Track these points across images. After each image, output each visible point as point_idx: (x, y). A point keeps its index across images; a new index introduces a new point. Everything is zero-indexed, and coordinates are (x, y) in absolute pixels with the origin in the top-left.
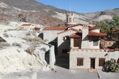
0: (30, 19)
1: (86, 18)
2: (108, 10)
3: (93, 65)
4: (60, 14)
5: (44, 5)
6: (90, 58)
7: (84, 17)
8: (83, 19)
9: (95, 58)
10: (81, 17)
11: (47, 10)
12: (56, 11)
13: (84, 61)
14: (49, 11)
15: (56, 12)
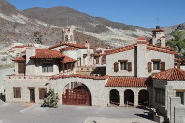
0: (47, 38)
4: (115, 31)
5: (91, 16)
6: (28, 88)
9: (35, 88)
11: (94, 25)
12: (109, 26)
14: (96, 26)
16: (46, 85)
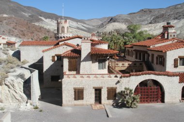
1: (87, 26)
2: (121, 15)
3: (98, 99)
4: (48, 21)
6: (94, 88)
7: (85, 25)
8: (83, 28)
9: (102, 88)
10: (80, 25)
11: (27, 15)
13: (85, 92)
14: (29, 16)
15: (40, 17)
16: (116, 84)
